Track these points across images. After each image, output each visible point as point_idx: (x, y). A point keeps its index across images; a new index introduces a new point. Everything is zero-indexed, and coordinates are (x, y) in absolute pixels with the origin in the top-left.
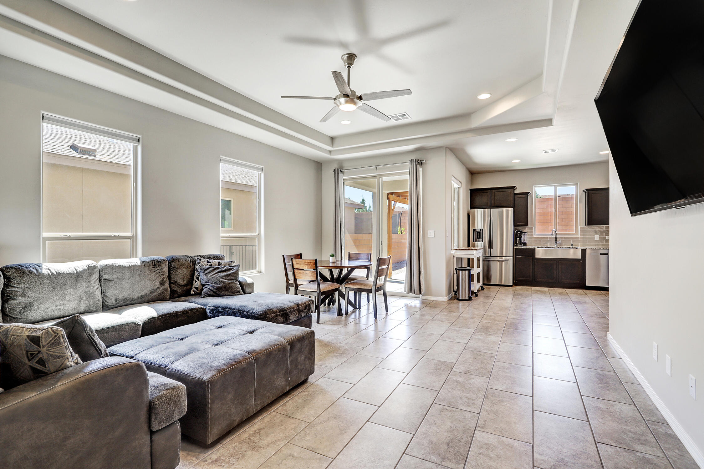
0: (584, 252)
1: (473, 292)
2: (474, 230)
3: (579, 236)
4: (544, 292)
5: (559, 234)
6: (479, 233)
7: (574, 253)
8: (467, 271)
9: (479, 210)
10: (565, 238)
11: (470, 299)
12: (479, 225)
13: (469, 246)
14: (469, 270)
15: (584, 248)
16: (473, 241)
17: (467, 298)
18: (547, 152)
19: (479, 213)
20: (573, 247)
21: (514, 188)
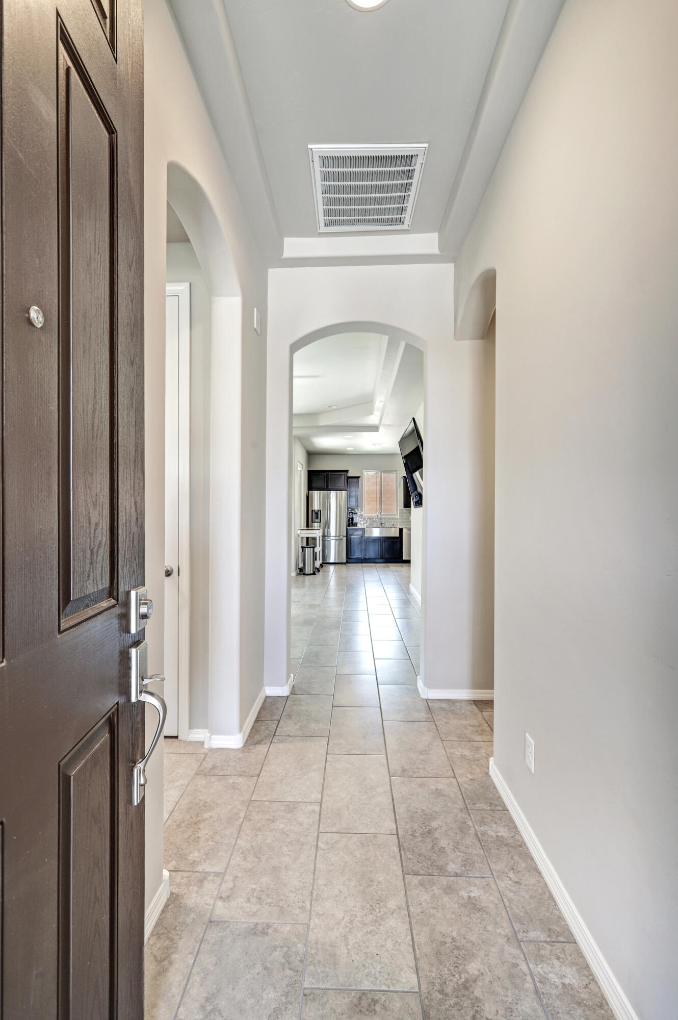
0: (401, 530)
1: (316, 568)
2: (312, 511)
3: (398, 517)
4: (372, 566)
5: (383, 515)
6: (317, 513)
7: (395, 532)
8: (312, 549)
9: (316, 492)
10: (388, 518)
11: (314, 573)
12: (316, 506)
13: (307, 526)
14: (314, 548)
15: (401, 527)
16: (312, 522)
17: (312, 572)
18: (374, 445)
19: (316, 494)
20: (393, 526)
21: (347, 471)
